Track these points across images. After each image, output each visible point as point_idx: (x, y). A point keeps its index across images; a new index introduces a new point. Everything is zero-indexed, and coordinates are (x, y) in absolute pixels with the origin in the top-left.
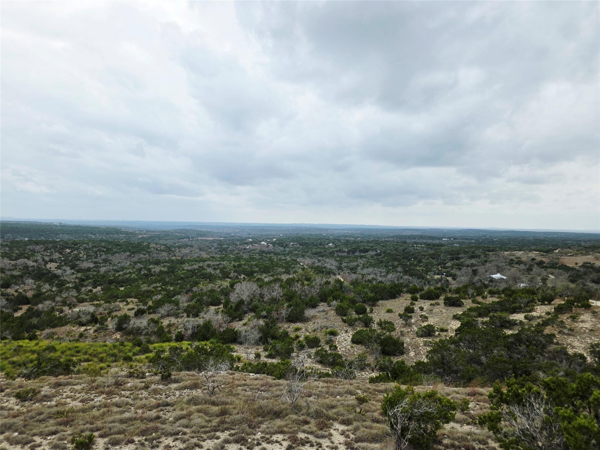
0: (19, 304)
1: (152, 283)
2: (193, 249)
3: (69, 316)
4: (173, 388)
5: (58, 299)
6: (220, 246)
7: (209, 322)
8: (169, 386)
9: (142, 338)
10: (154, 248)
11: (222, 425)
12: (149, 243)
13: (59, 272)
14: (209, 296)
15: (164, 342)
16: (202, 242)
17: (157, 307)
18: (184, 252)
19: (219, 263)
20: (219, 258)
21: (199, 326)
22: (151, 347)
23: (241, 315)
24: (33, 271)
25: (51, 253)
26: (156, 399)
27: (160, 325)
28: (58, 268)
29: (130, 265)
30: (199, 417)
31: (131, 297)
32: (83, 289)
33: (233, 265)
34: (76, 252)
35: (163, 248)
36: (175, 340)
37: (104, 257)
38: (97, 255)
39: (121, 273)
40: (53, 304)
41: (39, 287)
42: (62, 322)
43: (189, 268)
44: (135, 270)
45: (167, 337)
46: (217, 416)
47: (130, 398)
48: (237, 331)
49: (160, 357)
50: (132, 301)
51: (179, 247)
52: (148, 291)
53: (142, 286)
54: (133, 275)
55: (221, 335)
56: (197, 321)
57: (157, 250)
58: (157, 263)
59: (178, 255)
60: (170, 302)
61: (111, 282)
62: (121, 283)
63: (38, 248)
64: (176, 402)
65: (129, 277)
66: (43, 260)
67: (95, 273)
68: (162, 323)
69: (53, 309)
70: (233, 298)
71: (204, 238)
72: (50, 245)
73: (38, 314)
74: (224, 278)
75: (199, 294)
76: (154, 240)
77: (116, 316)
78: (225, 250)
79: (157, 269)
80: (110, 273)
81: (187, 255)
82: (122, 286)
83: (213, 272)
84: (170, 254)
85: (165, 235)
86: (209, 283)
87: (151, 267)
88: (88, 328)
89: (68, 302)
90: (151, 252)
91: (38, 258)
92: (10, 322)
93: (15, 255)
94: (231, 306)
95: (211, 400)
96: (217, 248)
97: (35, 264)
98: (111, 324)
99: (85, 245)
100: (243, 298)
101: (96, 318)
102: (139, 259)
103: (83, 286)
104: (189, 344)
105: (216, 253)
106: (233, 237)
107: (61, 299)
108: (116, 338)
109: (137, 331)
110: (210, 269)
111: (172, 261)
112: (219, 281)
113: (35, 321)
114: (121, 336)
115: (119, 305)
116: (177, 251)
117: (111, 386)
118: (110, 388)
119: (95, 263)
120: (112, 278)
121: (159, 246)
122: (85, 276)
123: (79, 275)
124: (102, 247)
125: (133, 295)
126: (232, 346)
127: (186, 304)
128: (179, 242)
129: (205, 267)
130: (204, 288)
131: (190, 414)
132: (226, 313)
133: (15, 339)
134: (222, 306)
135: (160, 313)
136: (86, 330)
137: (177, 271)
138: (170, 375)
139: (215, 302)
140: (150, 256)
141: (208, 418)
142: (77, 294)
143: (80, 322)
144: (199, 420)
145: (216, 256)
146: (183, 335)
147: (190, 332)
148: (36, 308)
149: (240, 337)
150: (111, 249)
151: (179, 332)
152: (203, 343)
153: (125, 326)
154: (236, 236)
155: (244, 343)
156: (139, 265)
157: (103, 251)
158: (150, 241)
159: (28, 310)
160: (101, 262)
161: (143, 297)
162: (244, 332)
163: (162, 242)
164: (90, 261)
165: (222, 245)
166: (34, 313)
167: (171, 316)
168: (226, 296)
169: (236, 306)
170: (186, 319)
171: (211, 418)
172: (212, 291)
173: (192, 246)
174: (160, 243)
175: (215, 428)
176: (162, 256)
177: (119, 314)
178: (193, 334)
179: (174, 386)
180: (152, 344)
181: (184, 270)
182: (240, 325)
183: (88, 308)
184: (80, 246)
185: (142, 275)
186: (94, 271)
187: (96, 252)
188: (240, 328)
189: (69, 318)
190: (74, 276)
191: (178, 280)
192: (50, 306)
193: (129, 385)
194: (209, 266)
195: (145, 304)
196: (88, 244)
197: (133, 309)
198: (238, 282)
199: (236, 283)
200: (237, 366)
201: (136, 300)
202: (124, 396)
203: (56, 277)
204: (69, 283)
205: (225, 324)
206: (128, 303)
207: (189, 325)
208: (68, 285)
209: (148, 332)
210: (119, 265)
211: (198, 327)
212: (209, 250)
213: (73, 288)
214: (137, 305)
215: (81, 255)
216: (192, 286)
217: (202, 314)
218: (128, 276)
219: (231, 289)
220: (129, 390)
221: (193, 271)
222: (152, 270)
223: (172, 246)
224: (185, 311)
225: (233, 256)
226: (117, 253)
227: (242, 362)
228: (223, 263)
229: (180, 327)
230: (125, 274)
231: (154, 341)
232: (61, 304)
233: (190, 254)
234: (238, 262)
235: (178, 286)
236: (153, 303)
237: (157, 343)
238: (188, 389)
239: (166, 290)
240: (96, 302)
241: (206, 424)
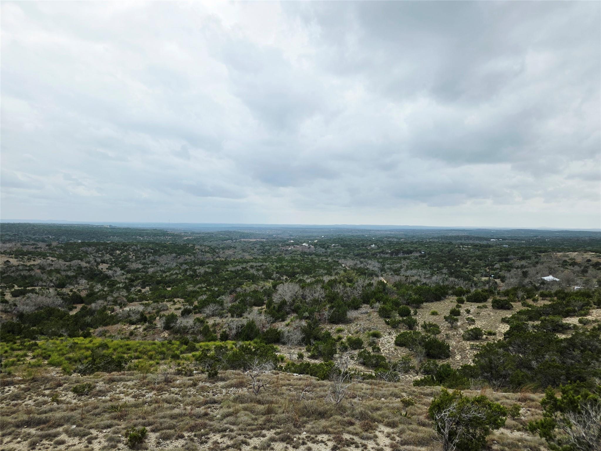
0: (74, 304)
1: (198, 284)
2: (236, 251)
3: (120, 315)
4: (219, 386)
5: (109, 298)
6: (262, 248)
7: (253, 322)
8: (216, 383)
9: (189, 337)
10: (199, 250)
11: (268, 424)
12: (194, 245)
13: (110, 272)
15: (209, 341)
16: (245, 244)
17: (203, 307)
18: (228, 254)
19: (261, 264)
20: (261, 259)
21: (243, 326)
22: (197, 345)
23: (283, 315)
24: (86, 271)
25: (102, 254)
26: (203, 396)
27: (205, 324)
28: (109, 269)
29: (177, 266)
30: (245, 415)
31: (178, 297)
32: (133, 289)
33: (276, 266)
34: (125, 254)
35: (207, 249)
36: (220, 339)
37: (152, 258)
38: (145, 256)
39: (168, 274)
40: (105, 303)
41: (92, 287)
42: (114, 320)
43: (233, 269)
44: (181, 271)
45: (212, 337)
46: (262, 415)
47: (179, 394)
48: (280, 332)
49: (206, 355)
50: (178, 301)
51: (223, 249)
52: (193, 292)
53: (188, 286)
54: (179, 276)
55: (265, 335)
56: (241, 321)
57: (202, 251)
58: (202, 264)
59: (223, 256)
60: (215, 302)
61: (158, 283)
62: (169, 283)
63: (90, 249)
64: (223, 399)
65: (176, 277)
66: (96, 261)
67: (144, 274)
68: (207, 322)
69: (105, 309)
70: (276, 299)
71: (247, 240)
72: (102, 247)
73: (91, 313)
74: (267, 279)
75: (243, 295)
76: (199, 242)
77: (164, 315)
78: (268, 251)
79: (202, 270)
80: (157, 274)
81: (230, 256)
82: (169, 287)
83: (255, 273)
84: (214, 255)
85: (209, 237)
86: (252, 284)
87: (196, 268)
88: (138, 326)
89: (119, 302)
90: (196, 253)
91: (91, 259)
92: (65, 320)
93: (69, 257)
94: (274, 307)
95: (256, 398)
96: (260, 249)
97: (87, 265)
98: (159, 323)
99: (134, 247)
100: (286, 299)
101: (145, 317)
102: (185, 260)
103: (132, 286)
104: (233, 344)
105: (259, 255)
106: (275, 238)
107: (112, 299)
108: (164, 337)
109: (184, 330)
110: (253, 270)
111: (216, 262)
112: (262, 282)
113: (88, 319)
114: (169, 335)
115: (166, 305)
116: (221, 252)
117: (161, 382)
118: (160, 385)
119: (144, 264)
120: (160, 279)
121: (204, 247)
122: (134, 277)
123: (129, 276)
124: (150, 248)
125: (180, 295)
126: (275, 346)
127: (230, 305)
128: (223, 244)
129: (248, 268)
130: (247, 288)
131: (236, 412)
132: (269, 313)
133: (71, 336)
134: (265, 306)
135: (205, 313)
136: (136, 328)
137: (221, 272)
138: (216, 373)
139: (259, 303)
140: (195, 257)
141: (254, 416)
142: (127, 294)
143: (131, 321)
144: (246, 418)
145: (258, 257)
146: (227, 335)
147: (234, 332)
148: (89, 307)
149: (283, 337)
150: (159, 251)
151: (223, 332)
152: (247, 343)
153: (172, 325)
154: (278, 237)
155: (286, 343)
156: (185, 267)
157: (151, 253)
158: (195, 243)
159: (83, 309)
160: (149, 263)
161: (189, 297)
162: (287, 332)
163: (206, 244)
164: (139, 262)
165: (264, 247)
166: (87, 311)
167: (216, 315)
168: (269, 296)
169: (278, 307)
170: (230, 319)
171: (257, 417)
172: (255, 292)
173: (235, 248)
174: (204, 244)
175: (261, 426)
176: (207, 258)
177: (166, 313)
178: (237, 333)
179: (221, 384)
180: (198, 342)
181: (228, 271)
182: (283, 326)
183: (137, 307)
184: (129, 248)
185: (188, 276)
186: (143, 272)
187: (144, 254)
188: (284, 328)
189: (120, 317)
190: (124, 277)
191: (223, 281)
192: (102, 305)
193: (178, 382)
194: (252, 267)
195: (191, 304)
196: (136, 246)
197: (179, 309)
198: (281, 283)
199: (278, 284)
200: (280, 366)
201: (182, 300)
202: (173, 393)
203: (107, 277)
204: (119, 283)
205: (268, 325)
206: (175, 304)
207: (233, 325)
208: (118, 285)
209: (194, 331)
210: (166, 266)
211: (242, 327)
212: (252, 251)
213: (123, 288)
214: (184, 305)
215: (130, 257)
216: (236, 287)
217: (245, 315)
218: (174, 277)
219: (273, 290)
220: (178, 387)
221: (236, 272)
222: (197, 271)
223: (216, 247)
224: (229, 311)
225: (276, 258)
226: (164, 254)
227: (285, 362)
228: (265, 264)
229: (224, 327)
230: (172, 274)
231: (200, 340)
232: (112, 303)
233: (233, 256)
234: (280, 263)
235: (223, 287)
236: (198, 303)
237: (203, 342)
238: (234, 387)
239: (211, 291)
240: (145, 302)
241: (252, 422)
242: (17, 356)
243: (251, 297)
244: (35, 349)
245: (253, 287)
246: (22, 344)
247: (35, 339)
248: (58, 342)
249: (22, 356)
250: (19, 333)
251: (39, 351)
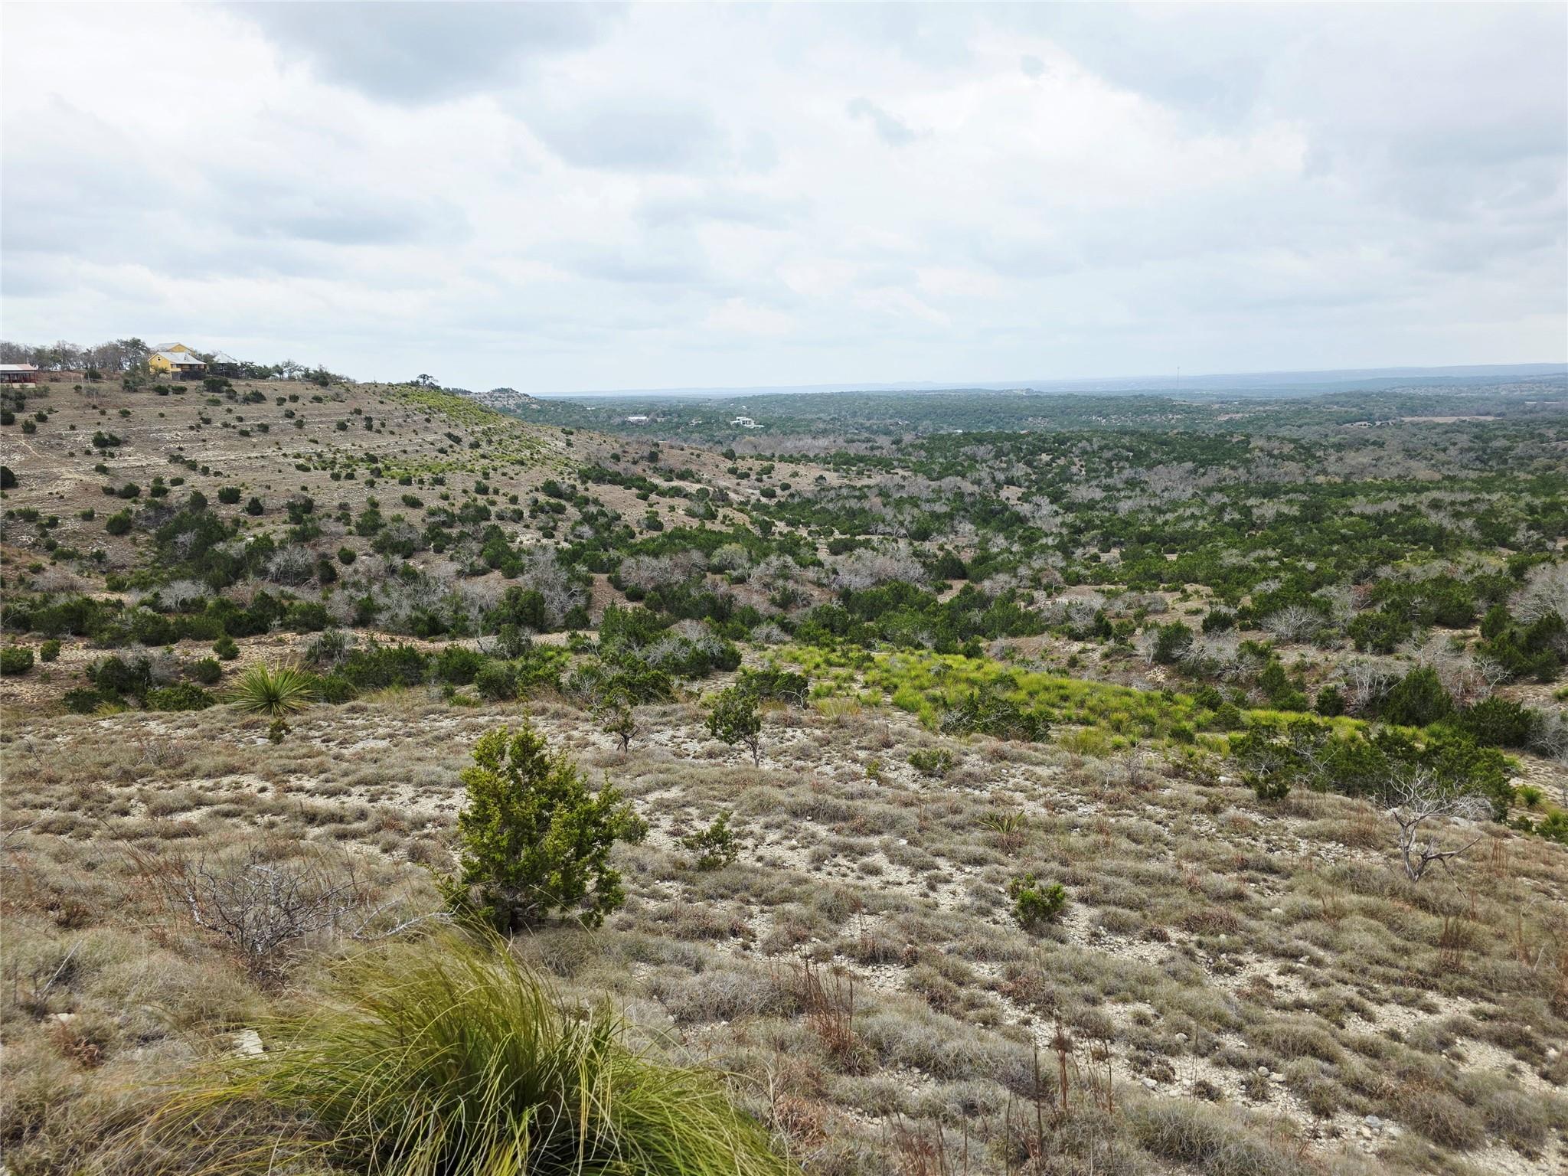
0: (947, 578)
1: (1255, 548)
2: (1383, 453)
3: (1046, 614)
4: (1291, 829)
5: (1023, 571)
6: (1478, 444)
7: (1429, 673)
8: (1281, 820)
9: (1220, 689)
10: (1262, 450)
11: (1450, 977)
12: (1248, 436)
13: (1025, 509)
14: (1432, 597)
15: (1283, 709)
16: (1416, 431)
17: (1266, 614)
18: (1353, 463)
19: (1472, 496)
20: (1474, 481)
21: (1393, 681)
22: (1246, 716)
23: (1548, 664)
24: (973, 504)
25: (1009, 462)
26: (1237, 845)
27: (1272, 662)
28: (1024, 498)
29: (1195, 495)
30: (1369, 930)
31: (1196, 581)
32: (1079, 552)
33: (1527, 505)
34: (1062, 462)
35: (1287, 449)
36: (1316, 709)
37: (1128, 473)
38: (1112, 468)
39: (1170, 516)
40: (1014, 582)
41: (985, 541)
42: (1031, 625)
43: (1370, 510)
44: (1206, 510)
45: (1292, 699)
46: (1431, 943)
47: (1166, 825)
48: (1528, 713)
49: (1262, 743)
50: (1197, 592)
51: (1339, 447)
52: (1241, 569)
53: (1225, 554)
54: (1202, 523)
55: (1471, 718)
56: (1389, 666)
57: (1270, 455)
58: (1270, 492)
59: (1335, 470)
60: (1305, 603)
61: (1144, 539)
62: (1170, 542)
63: (982, 451)
64: (1296, 867)
65: (1192, 527)
66: (994, 479)
67: (1107, 514)
68: (1278, 658)
69: (1012, 595)
70: (1522, 608)
71: (1424, 419)
72: (1007, 445)
73: (983, 602)
74: (1490, 545)
75: (1399, 588)
76: (1261, 427)
77: (1156, 625)
78: (1501, 455)
79: (1268, 509)
80: (1141, 517)
81: (1363, 470)
82: (1173, 552)
83: (1448, 524)
84: (1309, 467)
85: (1297, 413)
86: (1434, 557)
87: (1251, 502)
88: (1089, 646)
89: (1044, 581)
90: (1253, 460)
91: (983, 474)
92: (929, 613)
93: (937, 468)
94: (1513, 634)
95: (1412, 890)
96: (1470, 449)
97: (976, 488)
98: (1144, 644)
99: (1084, 443)
100: (1560, 613)
101: (1108, 625)
102: (1219, 481)
103: (1078, 544)
104: (1358, 728)
105: (1464, 467)
106: (1531, 412)
107: (1030, 572)
108: (1152, 680)
109: (1207, 672)
110: (1441, 515)
111: (1315, 488)
112: (1469, 553)
113: (976, 616)
114: (1169, 678)
115: (1162, 599)
116: (1332, 459)
117: (1120, 785)
118: (1118, 789)
119: (1107, 488)
120: (1148, 529)
121: (1277, 444)
122: (1083, 521)
123: (1070, 518)
124: (1124, 447)
125: (1201, 575)
126: (1508, 757)
127: (1354, 614)
128: (1338, 433)
129: (1423, 508)
130: (1416, 570)
131: (1336, 914)
132: (1491, 653)
133: (940, 650)
134: (1476, 630)
135: (1273, 631)
136: (1083, 651)
137: (1330, 518)
138: (1282, 792)
139: (1456, 617)
140: (1248, 472)
141: (1398, 941)
142: (1064, 564)
143: (1072, 630)
144: (1369, 939)
145: (1463, 474)
146: (1341, 700)
147: (1363, 694)
148: (978, 588)
149: (1540, 732)
150: (1147, 454)
151: (1328, 691)
152: (1408, 731)
153: (1177, 652)
154: (1544, 409)
155: (1553, 754)
156: (1218, 498)
157: (1127, 459)
158: (1250, 430)
159: (966, 591)
160: (1121, 486)
161: (1226, 582)
162: (1556, 720)
163: (1287, 434)
164: (1094, 483)
165: (1486, 441)
166: (975, 598)
167: (1307, 641)
168: (1494, 599)
169: (1529, 637)
170: (1352, 657)
171: (1409, 945)
172: (1444, 581)
173: (1381, 445)
174: (1280, 435)
175: (1421, 977)
176: (1286, 474)
177: (1164, 620)
178: (1373, 700)
179: (1296, 823)
180: (1249, 709)
181: (1351, 514)
182: (1541, 698)
183: (1089, 597)
184: (1072, 445)
185: (1226, 524)
186: (1104, 508)
187: (1109, 461)
188: (1544, 706)
189: (1048, 619)
190: (1059, 520)
191: (1332, 542)
192: (1007, 587)
193: (1167, 792)
194: (1436, 505)
195: (1233, 601)
196: (1090, 441)
197: (1198, 612)
198: (1543, 561)
199: (1532, 563)
200: (1522, 818)
201: (1208, 590)
202: (1150, 818)
203: (1021, 520)
204: (1047, 535)
205: (1485, 688)
206: (1186, 597)
207: (1360, 673)
208: (1044, 541)
209: (1238, 676)
210: (1166, 494)
211: (1389, 684)
212: (1441, 456)
213: (1056, 547)
214: (1211, 603)
215: (1074, 469)
216: (1374, 565)
217: (1404, 649)
218: (1187, 525)
219: (1512, 580)
220: (1165, 807)
221: (1380, 519)
222: (1255, 511)
223: (1316, 443)
224: (1351, 632)
225: (1530, 477)
226: (1160, 463)
227: (1542, 810)
228: (1487, 497)
229: (1332, 676)
230: (1181, 519)
231: (1254, 702)
232: (1029, 584)
233: (1372, 469)
234: (1547, 495)
235: (1332, 561)
236: (1254, 600)
237: (1261, 708)
238: (1338, 841)
239: (1293, 569)
240: (1106, 587)
241: (1390, 955)
242: (836, 678)
243: (1428, 596)
244: (869, 668)
245: (1438, 567)
246: (845, 655)
247: (870, 646)
248: (913, 659)
249: (845, 680)
250: (844, 632)
251: (874, 674)
